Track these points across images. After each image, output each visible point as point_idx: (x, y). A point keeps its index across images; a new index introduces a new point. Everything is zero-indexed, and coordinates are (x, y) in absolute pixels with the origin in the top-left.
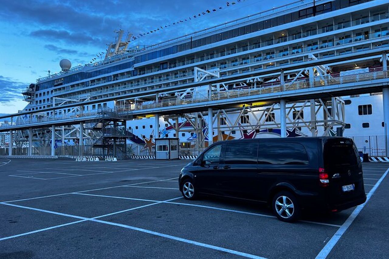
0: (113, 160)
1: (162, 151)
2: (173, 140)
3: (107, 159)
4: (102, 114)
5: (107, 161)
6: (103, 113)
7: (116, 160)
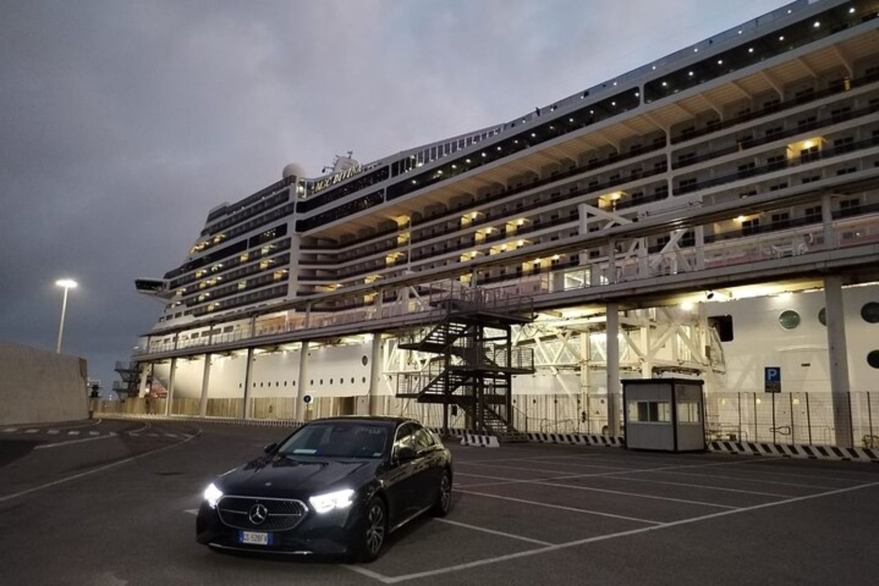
0: (488, 442)
1: (649, 423)
2: (686, 386)
3: (466, 440)
4: (443, 307)
5: (467, 445)
6: (447, 306)
7: (497, 445)
